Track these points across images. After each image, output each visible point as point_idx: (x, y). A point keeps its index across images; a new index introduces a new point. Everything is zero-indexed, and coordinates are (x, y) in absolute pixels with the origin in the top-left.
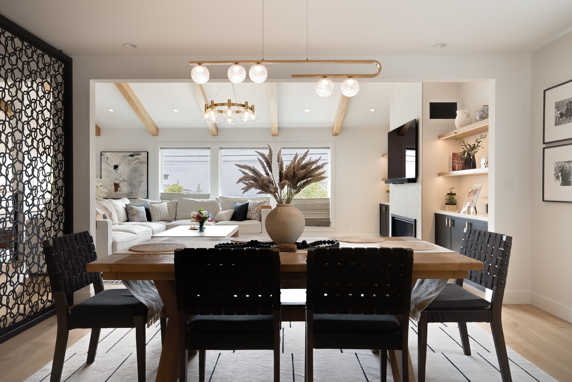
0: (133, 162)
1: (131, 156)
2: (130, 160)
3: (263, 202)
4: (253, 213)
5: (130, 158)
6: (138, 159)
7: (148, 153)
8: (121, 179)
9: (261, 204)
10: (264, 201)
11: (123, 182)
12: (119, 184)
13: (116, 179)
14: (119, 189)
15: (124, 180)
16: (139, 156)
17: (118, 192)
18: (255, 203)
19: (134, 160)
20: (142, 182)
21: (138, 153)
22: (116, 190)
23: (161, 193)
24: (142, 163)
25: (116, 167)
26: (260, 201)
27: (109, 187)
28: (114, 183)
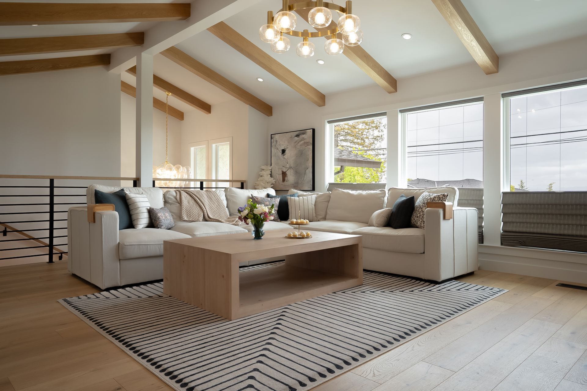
0: (299, 144)
1: (297, 136)
2: (295, 141)
3: (441, 196)
4: (419, 215)
5: (296, 138)
6: (303, 139)
7: (314, 130)
8: (288, 166)
9: (436, 199)
10: (444, 195)
11: (289, 170)
12: (286, 172)
13: (283, 167)
14: (286, 178)
15: (290, 168)
16: (304, 136)
17: (285, 183)
18: (427, 197)
19: (300, 140)
20: (307, 169)
21: (303, 132)
22: (284, 180)
23: (330, 184)
24: (307, 144)
25: (283, 151)
26: (436, 195)
27: (277, 175)
28: (282, 171)
